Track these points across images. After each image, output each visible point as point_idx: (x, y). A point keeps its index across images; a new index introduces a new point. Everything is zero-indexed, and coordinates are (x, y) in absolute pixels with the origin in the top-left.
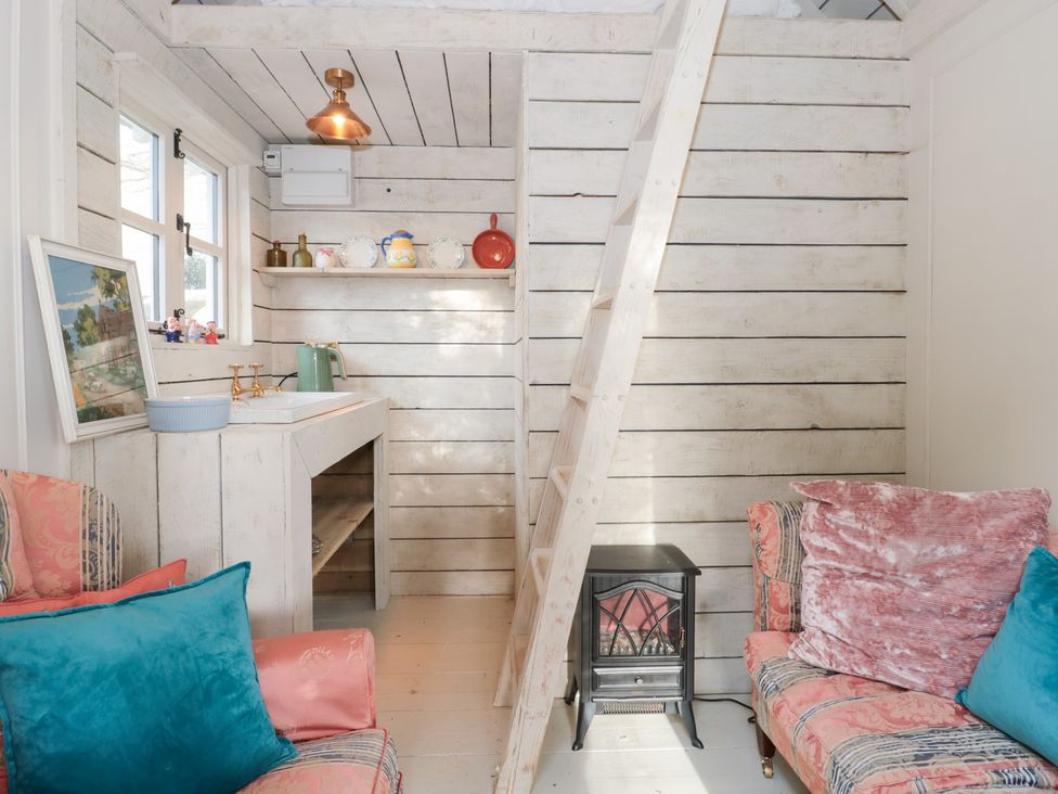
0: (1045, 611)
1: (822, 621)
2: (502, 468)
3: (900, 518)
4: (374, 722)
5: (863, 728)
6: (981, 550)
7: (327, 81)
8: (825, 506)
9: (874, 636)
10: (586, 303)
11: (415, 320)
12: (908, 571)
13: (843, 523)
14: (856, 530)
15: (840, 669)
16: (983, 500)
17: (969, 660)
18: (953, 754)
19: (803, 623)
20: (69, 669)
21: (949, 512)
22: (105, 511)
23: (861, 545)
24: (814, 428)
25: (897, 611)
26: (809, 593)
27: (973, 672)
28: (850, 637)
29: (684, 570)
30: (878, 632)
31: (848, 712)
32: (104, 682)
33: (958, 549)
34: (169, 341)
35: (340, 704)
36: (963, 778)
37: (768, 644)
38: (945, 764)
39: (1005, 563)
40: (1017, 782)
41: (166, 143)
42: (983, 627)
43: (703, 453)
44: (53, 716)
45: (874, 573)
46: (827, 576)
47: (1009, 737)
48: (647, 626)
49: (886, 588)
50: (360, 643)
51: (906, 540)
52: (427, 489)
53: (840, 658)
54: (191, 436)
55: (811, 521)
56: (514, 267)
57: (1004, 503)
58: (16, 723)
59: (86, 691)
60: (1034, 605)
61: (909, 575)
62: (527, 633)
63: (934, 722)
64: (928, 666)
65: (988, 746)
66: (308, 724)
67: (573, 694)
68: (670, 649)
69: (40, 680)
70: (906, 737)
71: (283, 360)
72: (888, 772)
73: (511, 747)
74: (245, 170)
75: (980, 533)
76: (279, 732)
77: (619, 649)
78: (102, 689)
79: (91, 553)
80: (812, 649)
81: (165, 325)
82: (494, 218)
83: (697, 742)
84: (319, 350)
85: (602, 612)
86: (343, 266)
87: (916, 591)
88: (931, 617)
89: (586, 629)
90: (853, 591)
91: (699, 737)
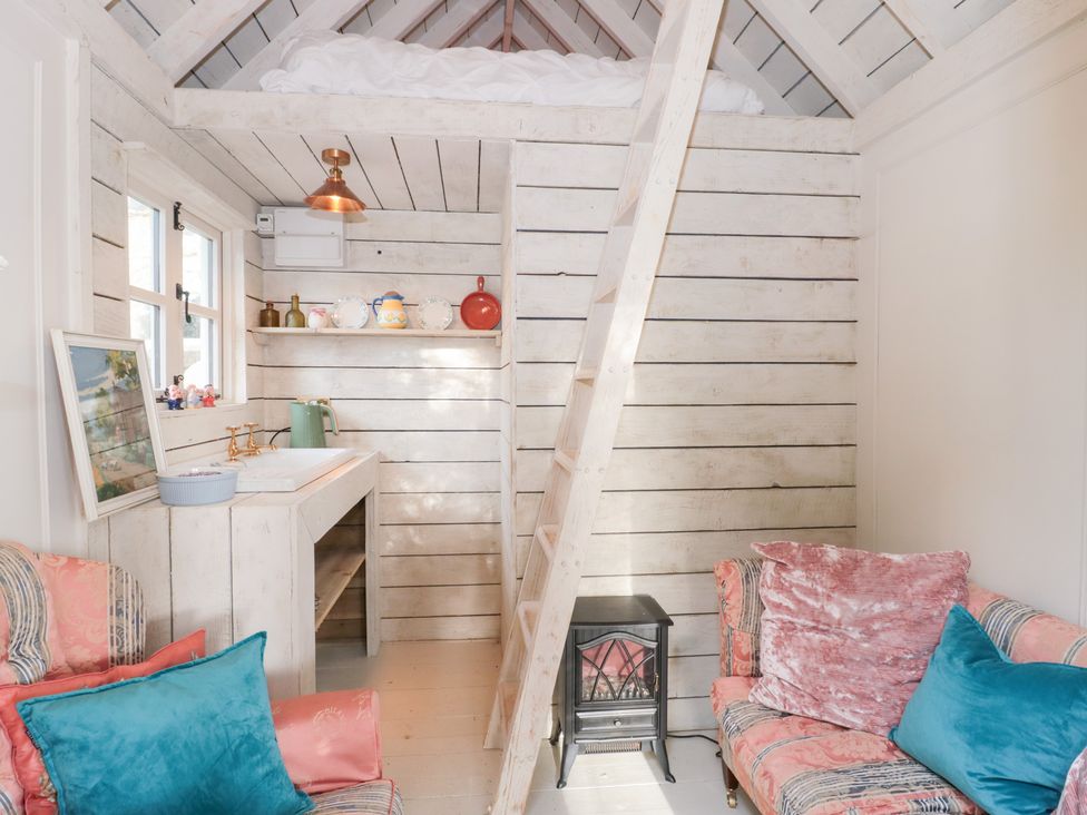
0: (957, 663)
1: (778, 669)
2: (489, 517)
3: (843, 578)
4: (381, 773)
5: (810, 765)
6: (911, 606)
7: (324, 160)
8: (781, 566)
9: (821, 682)
10: (569, 374)
11: (406, 377)
12: (850, 625)
13: (795, 582)
14: (806, 588)
15: (793, 711)
16: (914, 564)
17: (899, 703)
18: (882, 786)
19: (761, 670)
20: (116, 741)
21: (884, 573)
22: (130, 588)
23: (811, 602)
24: (776, 487)
25: (840, 660)
26: (767, 643)
27: (902, 712)
28: (801, 683)
29: (658, 621)
30: (825, 678)
31: (797, 751)
32: (146, 751)
33: (891, 606)
34: (171, 408)
35: (351, 758)
36: (889, 807)
37: (732, 688)
38: (874, 796)
39: (930, 618)
40: (934, 809)
41: (166, 217)
42: (912, 674)
43: (675, 510)
44: (104, 784)
45: (821, 627)
46: (782, 629)
47: (929, 771)
48: (625, 672)
49: (832, 639)
50: (368, 703)
51: (848, 597)
52: (418, 539)
53: (793, 702)
54: (203, 509)
55: (768, 579)
56: (500, 329)
57: (931, 564)
58: (71, 791)
59: (132, 760)
60: (950, 658)
61: (850, 628)
62: (515, 682)
63: (868, 758)
64: (866, 708)
65: (911, 779)
66: (322, 778)
67: (558, 735)
68: (646, 693)
69: (90, 752)
70: (844, 772)
71: (276, 416)
72: (827, 803)
73: (501, 788)
74: (240, 234)
75: (910, 591)
76: (297, 787)
77: (600, 694)
78: (145, 757)
79: (118, 627)
80: (769, 693)
81: (167, 392)
82: (481, 279)
83: (669, 777)
84: (312, 408)
85: (584, 661)
86: (337, 327)
87: (856, 643)
88: (869, 665)
89: (570, 677)
90: (804, 642)
91: (672, 773)
